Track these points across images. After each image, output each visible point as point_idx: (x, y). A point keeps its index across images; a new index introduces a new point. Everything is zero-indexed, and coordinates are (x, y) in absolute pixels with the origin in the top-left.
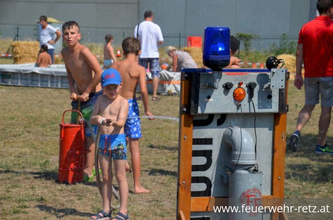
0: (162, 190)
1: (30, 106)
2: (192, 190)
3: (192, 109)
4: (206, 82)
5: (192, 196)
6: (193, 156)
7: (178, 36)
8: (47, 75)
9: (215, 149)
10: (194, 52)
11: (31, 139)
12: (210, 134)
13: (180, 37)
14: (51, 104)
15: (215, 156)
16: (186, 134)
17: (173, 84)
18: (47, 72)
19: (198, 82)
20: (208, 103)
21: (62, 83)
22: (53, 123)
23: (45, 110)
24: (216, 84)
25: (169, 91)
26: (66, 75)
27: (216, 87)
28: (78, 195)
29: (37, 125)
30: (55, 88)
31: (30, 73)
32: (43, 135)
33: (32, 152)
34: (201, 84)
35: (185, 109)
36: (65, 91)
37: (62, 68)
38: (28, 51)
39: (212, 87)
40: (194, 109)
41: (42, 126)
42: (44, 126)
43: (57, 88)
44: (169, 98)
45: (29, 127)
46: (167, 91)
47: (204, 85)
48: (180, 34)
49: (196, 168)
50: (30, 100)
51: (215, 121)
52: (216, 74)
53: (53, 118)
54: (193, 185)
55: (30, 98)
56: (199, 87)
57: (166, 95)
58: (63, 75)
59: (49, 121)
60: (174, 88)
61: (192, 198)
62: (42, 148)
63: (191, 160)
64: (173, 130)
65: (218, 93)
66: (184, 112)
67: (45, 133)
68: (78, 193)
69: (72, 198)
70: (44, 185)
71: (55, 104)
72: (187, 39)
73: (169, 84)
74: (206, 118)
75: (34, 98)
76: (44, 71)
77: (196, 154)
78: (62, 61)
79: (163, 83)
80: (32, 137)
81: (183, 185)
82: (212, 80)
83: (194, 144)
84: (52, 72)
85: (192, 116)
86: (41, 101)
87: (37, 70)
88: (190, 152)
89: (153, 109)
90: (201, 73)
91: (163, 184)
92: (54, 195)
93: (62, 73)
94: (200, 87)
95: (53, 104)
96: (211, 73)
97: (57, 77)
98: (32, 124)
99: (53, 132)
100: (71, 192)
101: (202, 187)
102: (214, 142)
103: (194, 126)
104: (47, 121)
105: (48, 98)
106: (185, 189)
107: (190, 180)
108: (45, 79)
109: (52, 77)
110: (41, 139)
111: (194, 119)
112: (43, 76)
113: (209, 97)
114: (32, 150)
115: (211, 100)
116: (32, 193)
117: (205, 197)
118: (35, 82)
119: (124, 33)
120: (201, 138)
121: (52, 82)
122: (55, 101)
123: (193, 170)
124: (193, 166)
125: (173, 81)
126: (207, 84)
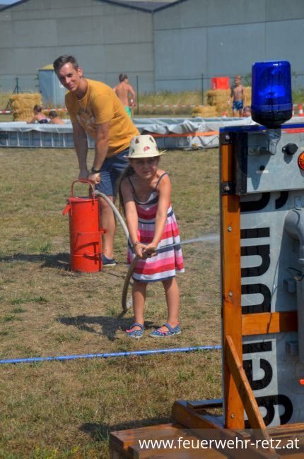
0: (194, 279)
1: (30, 172)
2: (244, 304)
3: (238, 187)
4: (257, 147)
5: (243, 314)
6: (242, 255)
7: (200, 77)
8: (50, 133)
9: (275, 243)
10: (220, 95)
11: (29, 215)
12: (265, 221)
13: (202, 79)
14: (55, 169)
15: (275, 254)
16: (231, 224)
17: (199, 137)
18: (49, 129)
19: (245, 147)
20: (262, 176)
21: (67, 141)
22: (56, 193)
23: (48, 177)
24: (272, 149)
25: (193, 145)
26: (72, 132)
27: (273, 151)
28: (88, 291)
29: (38, 196)
30: (59, 148)
31: (30, 131)
32: (45, 209)
33: (31, 233)
34: (250, 149)
35: (228, 188)
36: (71, 151)
37: (67, 123)
38: (28, 104)
39: (266, 153)
40: (240, 188)
41: (44, 198)
42: (45, 197)
43: (63, 148)
44: (195, 153)
45: (28, 199)
46: (190, 145)
47: (255, 150)
48: (202, 75)
49: (247, 272)
50: (30, 164)
51: (272, 202)
52: (272, 133)
53: (57, 186)
54: (244, 296)
55: (31, 162)
56: (247, 154)
57: (190, 150)
58: (68, 132)
59: (52, 191)
60: (199, 142)
61: (243, 316)
62: (43, 227)
63: (239, 261)
64: (202, 194)
65: (276, 161)
66: (226, 191)
67: (46, 207)
68: (88, 289)
69: (80, 295)
70: (45, 278)
71: (60, 168)
72: (210, 81)
73: (193, 137)
74: (258, 198)
75: (36, 161)
76: (46, 129)
77: (246, 251)
78: (68, 114)
79: (186, 135)
80: (32, 213)
81: (229, 298)
82: (267, 143)
83: (242, 237)
84: (55, 128)
85: (239, 197)
86: (43, 166)
87: (38, 127)
88: (238, 251)
89: (176, 169)
90: (249, 133)
91: (195, 270)
92: (57, 293)
93: (67, 129)
94: (249, 153)
95: (57, 168)
96: (264, 131)
97: (62, 134)
98: (32, 195)
99: (57, 205)
100: (79, 287)
101: (258, 299)
102: (272, 232)
103: (241, 211)
104: (50, 191)
105: (51, 161)
106: (233, 303)
107: (239, 291)
108: (47, 137)
109: (55, 135)
110: (42, 213)
111: (241, 201)
112: (45, 134)
113: (262, 168)
114: (31, 229)
115: (265, 172)
116: (29, 290)
117: (262, 314)
118: (36, 142)
119: (137, 77)
120: (252, 228)
121: (56, 141)
122: (60, 164)
123: (243, 276)
124: (242, 269)
125: (197, 132)
126: (259, 148)
